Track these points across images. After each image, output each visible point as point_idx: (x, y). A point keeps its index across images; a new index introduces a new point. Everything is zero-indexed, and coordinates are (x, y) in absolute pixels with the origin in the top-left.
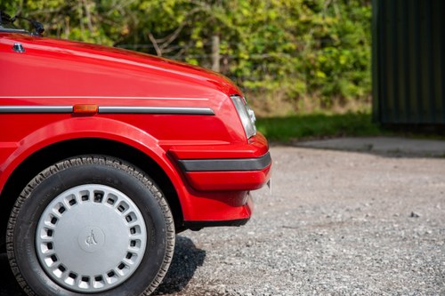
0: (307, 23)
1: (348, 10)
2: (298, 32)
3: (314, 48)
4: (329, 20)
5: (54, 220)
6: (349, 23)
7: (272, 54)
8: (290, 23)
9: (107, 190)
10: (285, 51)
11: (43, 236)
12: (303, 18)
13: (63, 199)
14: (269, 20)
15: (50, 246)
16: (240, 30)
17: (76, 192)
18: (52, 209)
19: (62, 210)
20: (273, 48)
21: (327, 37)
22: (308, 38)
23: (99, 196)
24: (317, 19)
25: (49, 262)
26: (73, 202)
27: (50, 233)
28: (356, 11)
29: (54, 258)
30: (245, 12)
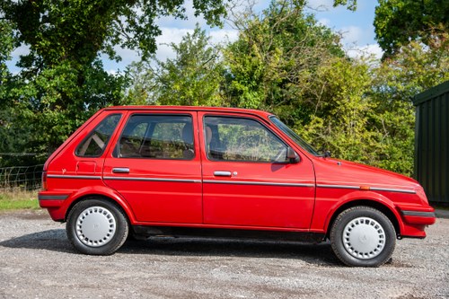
0: (373, 147)
1: (394, 142)
2: (368, 151)
3: (376, 159)
4: (384, 146)
5: (350, 230)
6: (395, 148)
7: (356, 161)
8: (365, 146)
9: (371, 220)
10: (362, 160)
11: (345, 236)
12: (372, 144)
13: (353, 222)
14: (355, 144)
15: (348, 239)
16: (341, 148)
17: (359, 219)
18: (349, 226)
19: (353, 226)
20: (356, 158)
21: (383, 154)
22: (373, 154)
23: (367, 222)
24: (379, 145)
25: (347, 246)
26: (357, 223)
27: (348, 234)
28: (398, 143)
29: (349, 244)
30: (343, 140)
